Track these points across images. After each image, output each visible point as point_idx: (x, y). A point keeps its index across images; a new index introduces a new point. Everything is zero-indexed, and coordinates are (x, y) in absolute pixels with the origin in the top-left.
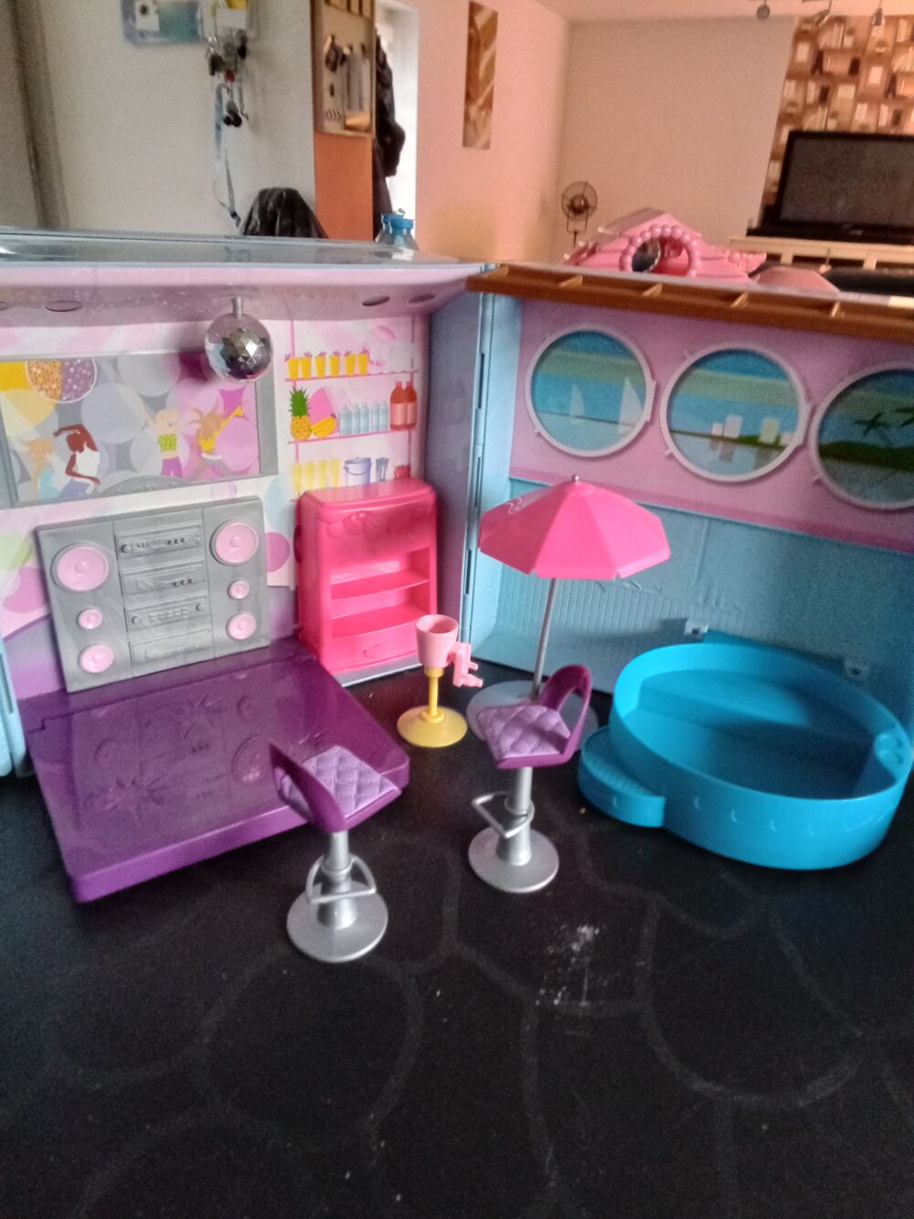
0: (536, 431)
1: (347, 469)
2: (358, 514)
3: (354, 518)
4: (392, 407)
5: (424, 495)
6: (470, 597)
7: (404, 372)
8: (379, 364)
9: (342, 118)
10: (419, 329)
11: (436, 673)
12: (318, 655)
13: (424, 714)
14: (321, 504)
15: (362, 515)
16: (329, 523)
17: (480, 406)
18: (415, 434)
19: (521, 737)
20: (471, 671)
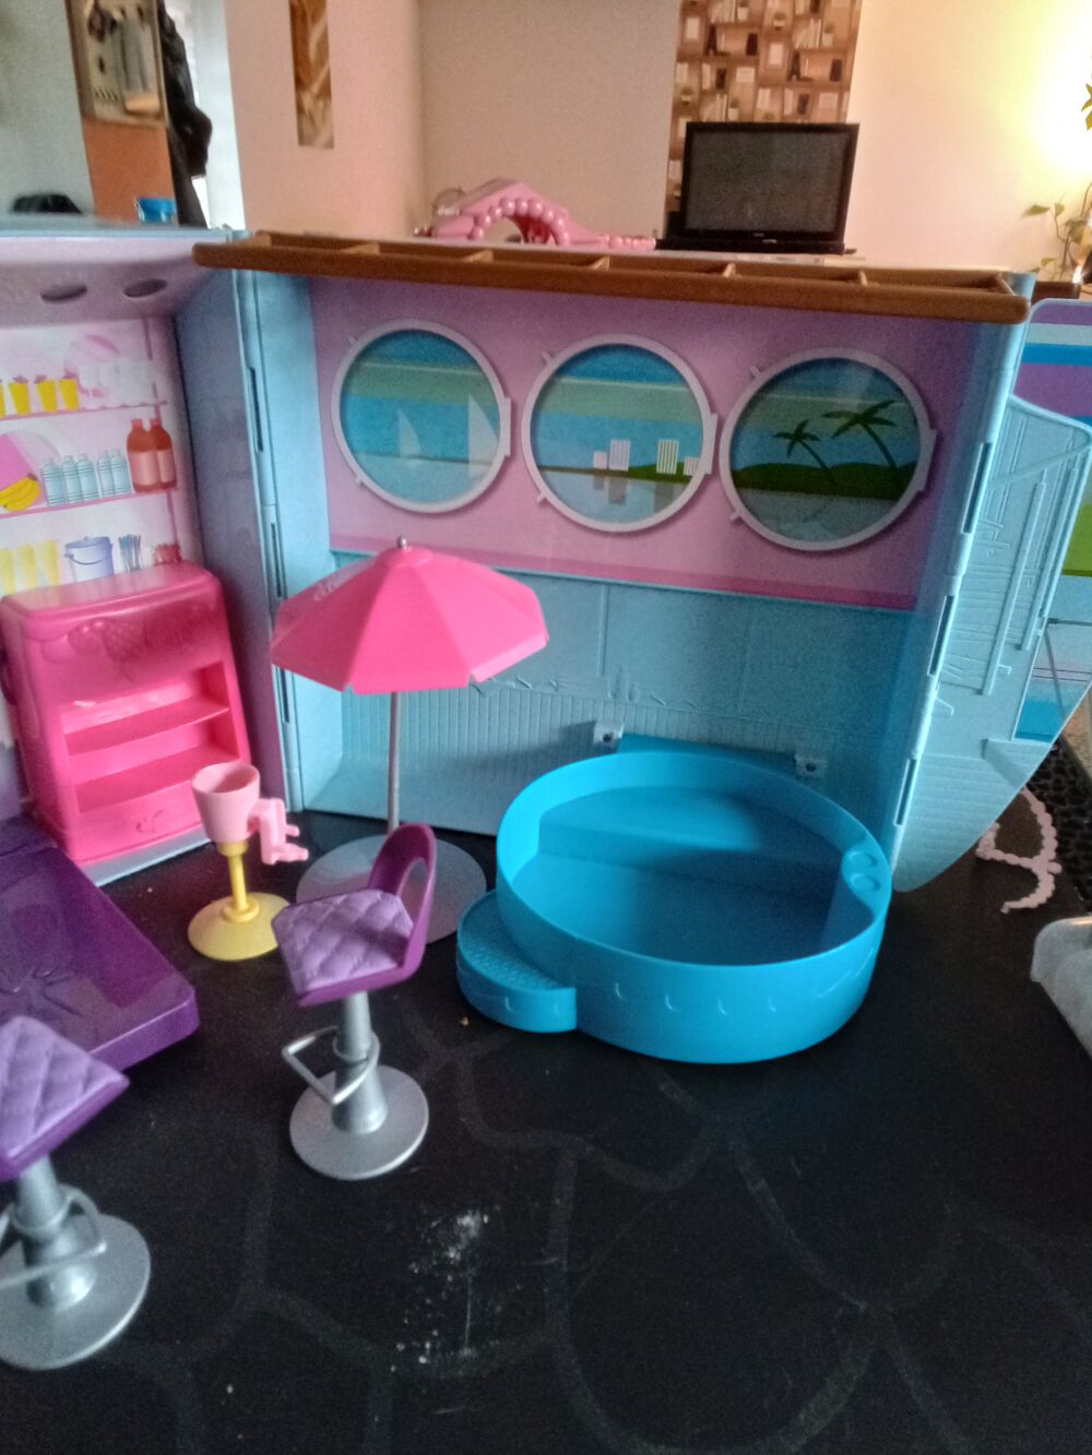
0: (358, 481)
1: (71, 557)
2: (91, 623)
3: (86, 629)
4: (130, 459)
5: (201, 587)
6: (292, 726)
7: (143, 405)
8: (97, 393)
9: (119, 101)
10: (156, 339)
11: (235, 848)
12: (62, 842)
13: (228, 910)
14: (27, 614)
15: (99, 624)
16: (43, 642)
17: (260, 446)
18: (178, 496)
19: (338, 949)
20: (290, 839)
